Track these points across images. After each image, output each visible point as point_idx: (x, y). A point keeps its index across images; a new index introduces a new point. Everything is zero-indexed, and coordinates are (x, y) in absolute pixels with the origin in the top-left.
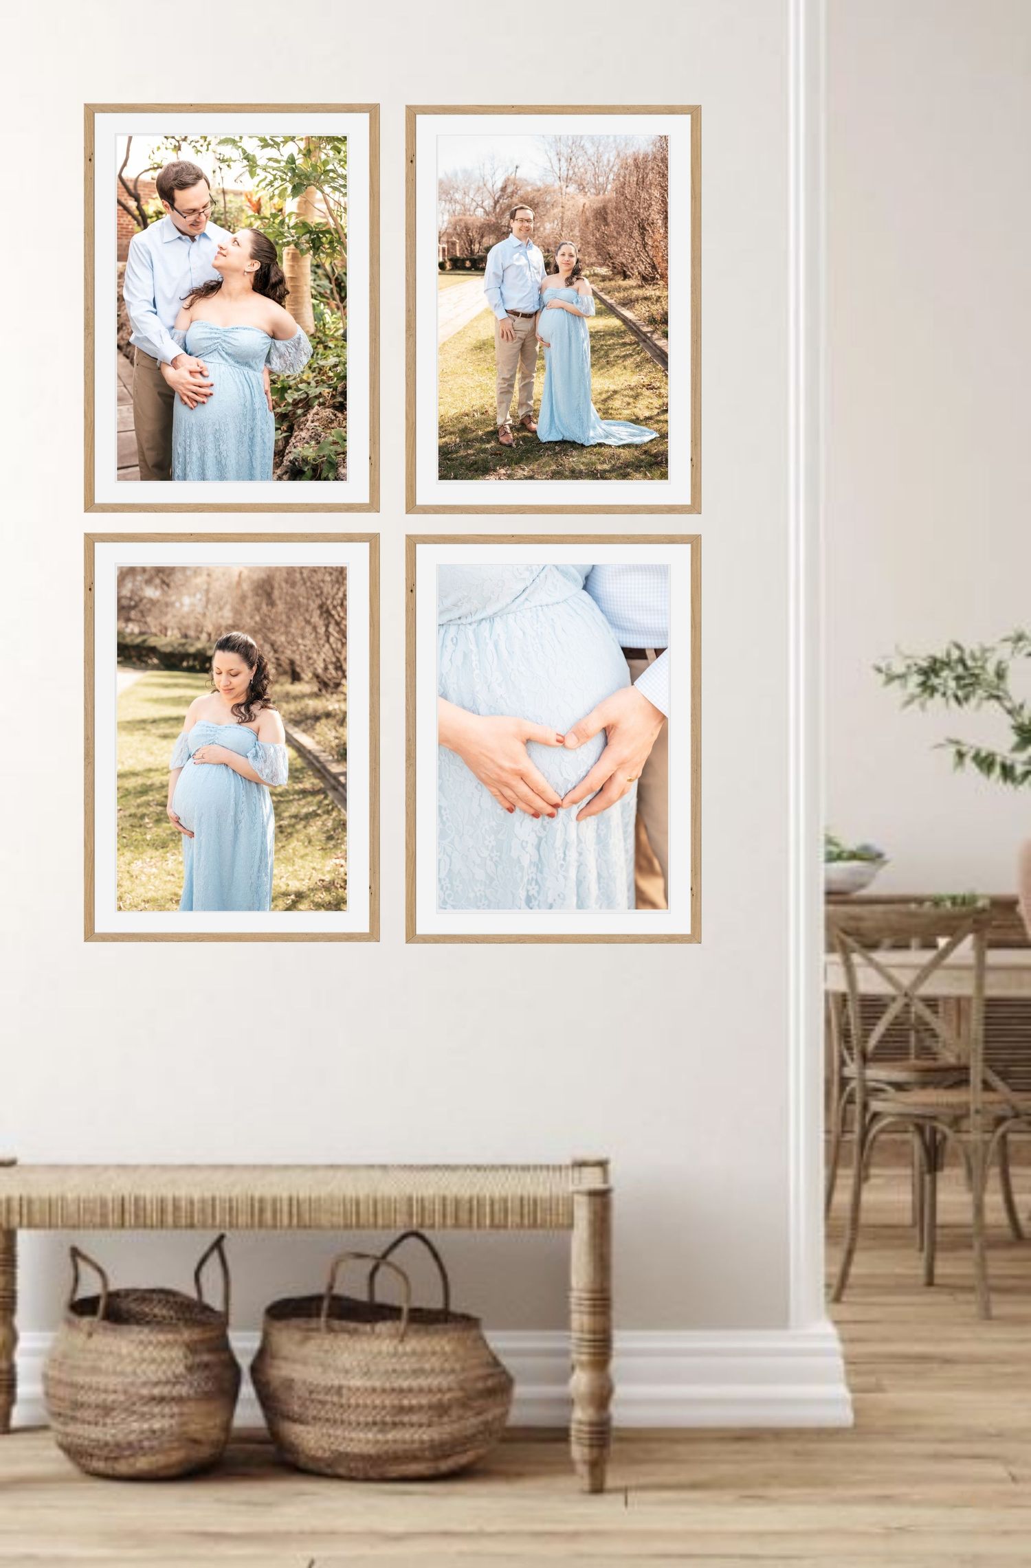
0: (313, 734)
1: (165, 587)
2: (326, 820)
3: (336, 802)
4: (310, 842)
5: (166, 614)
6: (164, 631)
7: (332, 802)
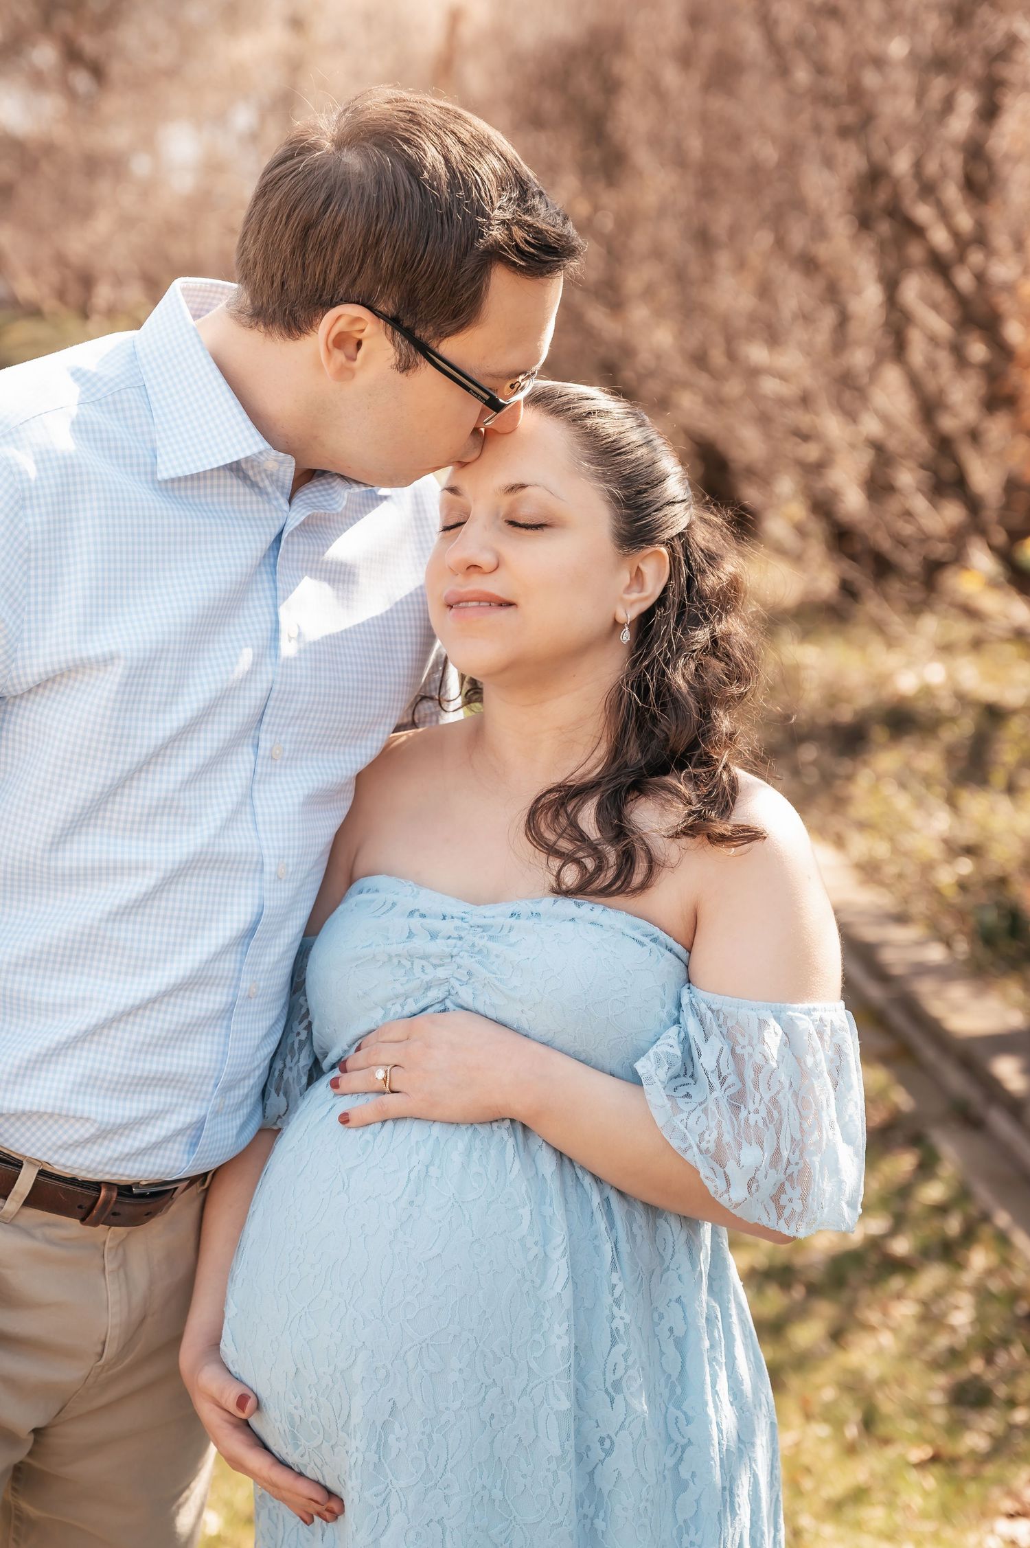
0: (836, 823)
1: (82, 81)
2: (939, 1294)
3: (984, 1194)
4: (869, 1422)
5: (85, 211)
6: (74, 292)
7: (962, 1195)
